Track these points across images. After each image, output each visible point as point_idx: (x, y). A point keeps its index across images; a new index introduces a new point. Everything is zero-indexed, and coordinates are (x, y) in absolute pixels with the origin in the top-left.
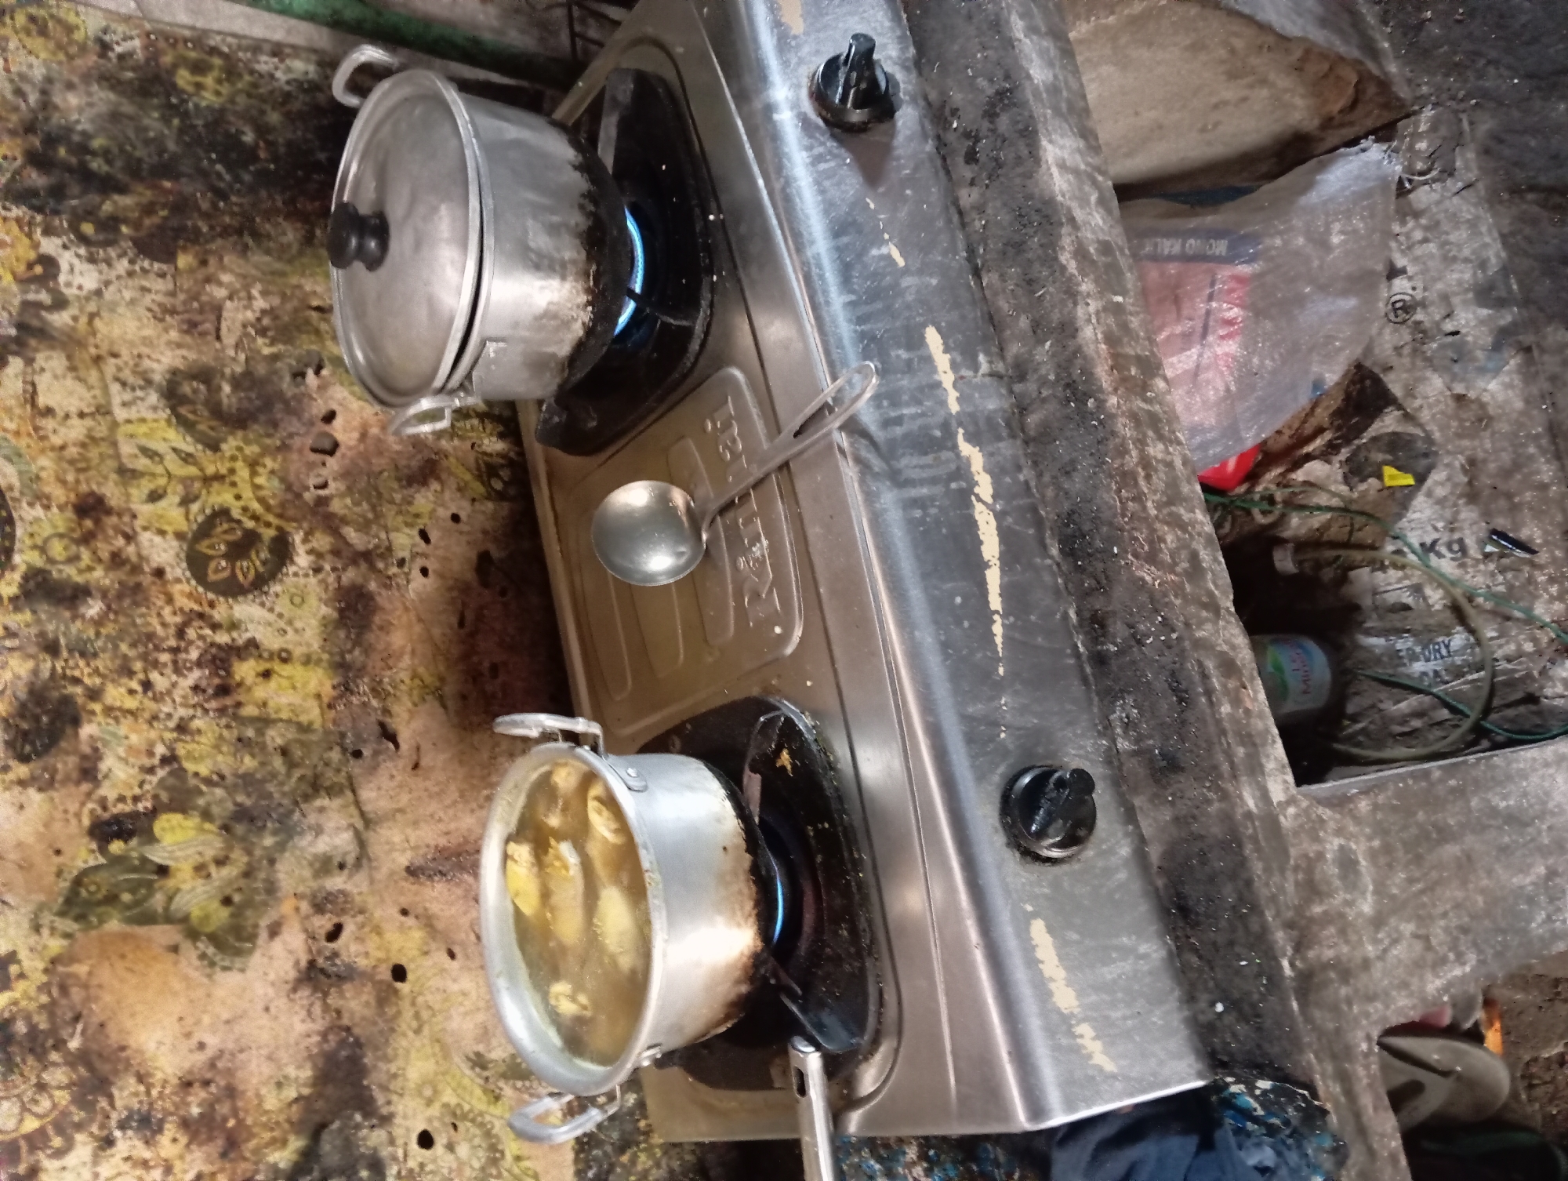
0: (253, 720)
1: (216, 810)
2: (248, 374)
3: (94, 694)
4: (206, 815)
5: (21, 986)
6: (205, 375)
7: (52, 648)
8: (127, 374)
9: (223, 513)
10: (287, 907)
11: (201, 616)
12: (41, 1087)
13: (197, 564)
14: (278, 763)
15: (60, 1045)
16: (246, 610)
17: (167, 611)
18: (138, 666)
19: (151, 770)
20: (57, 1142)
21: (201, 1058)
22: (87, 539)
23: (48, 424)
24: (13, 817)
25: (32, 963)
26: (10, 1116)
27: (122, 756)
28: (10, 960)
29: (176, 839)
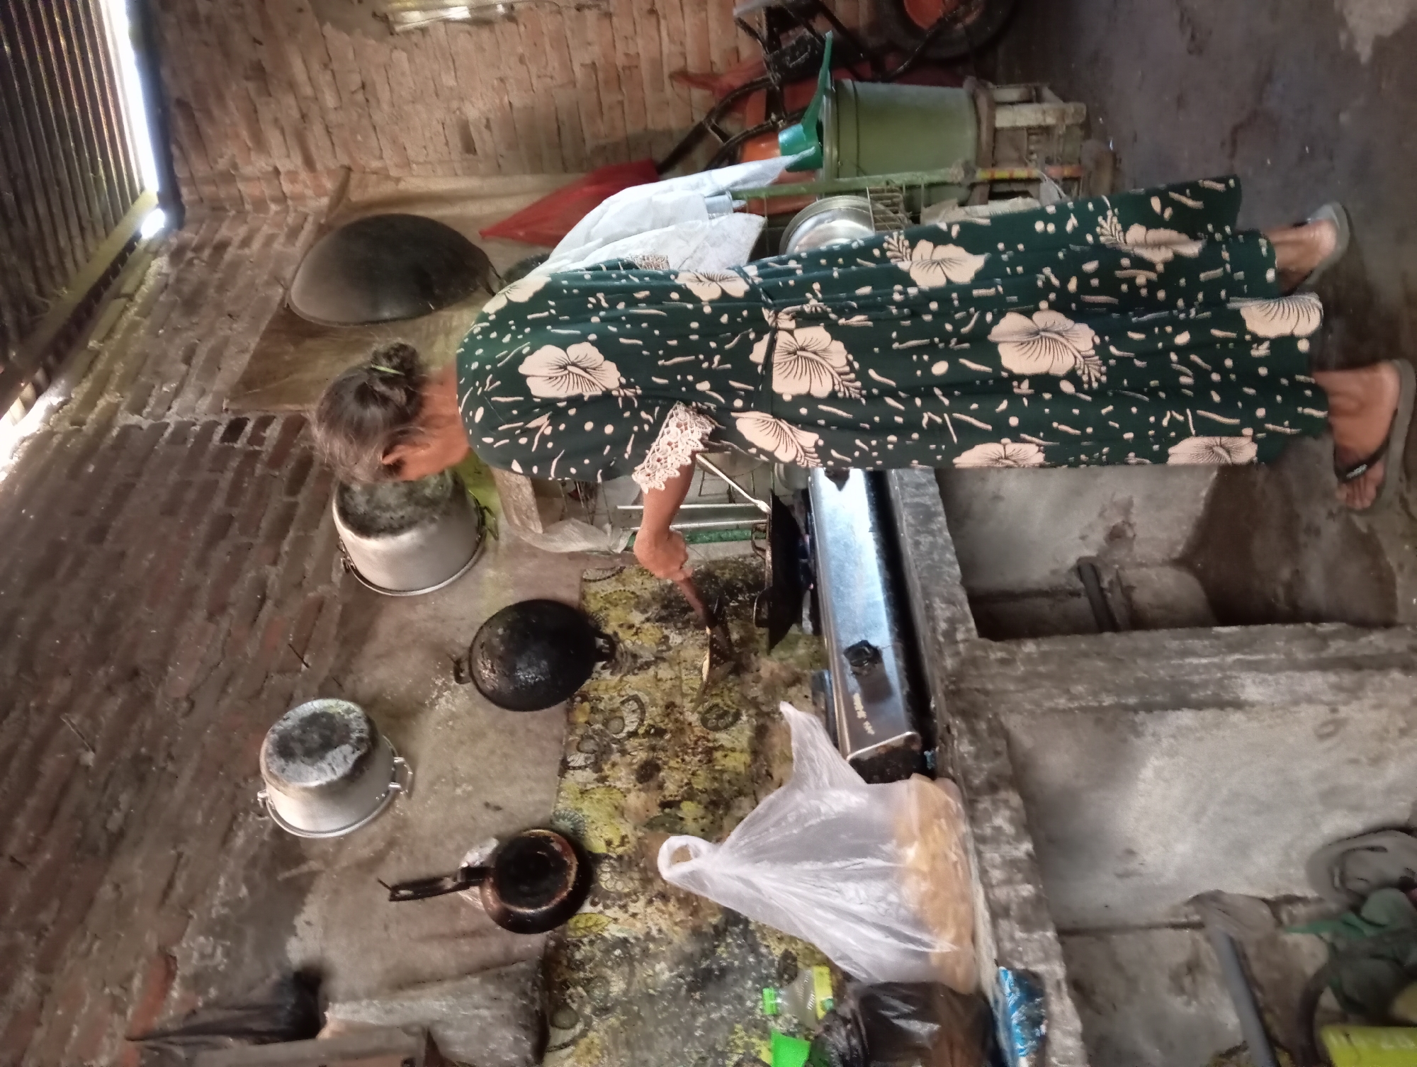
0: (719, 771)
1: (703, 801)
3: (665, 763)
4: (700, 803)
5: (628, 845)
7: (652, 748)
8: (689, 666)
9: (717, 705)
11: (704, 737)
13: (704, 721)
14: (727, 785)
15: (637, 865)
16: (718, 735)
17: (692, 736)
18: (680, 754)
19: (682, 787)
20: (634, 897)
22: (668, 715)
23: (660, 683)
24: (636, 800)
25: (632, 839)
26: (620, 886)
27: (672, 783)
28: (625, 836)
29: (689, 810)
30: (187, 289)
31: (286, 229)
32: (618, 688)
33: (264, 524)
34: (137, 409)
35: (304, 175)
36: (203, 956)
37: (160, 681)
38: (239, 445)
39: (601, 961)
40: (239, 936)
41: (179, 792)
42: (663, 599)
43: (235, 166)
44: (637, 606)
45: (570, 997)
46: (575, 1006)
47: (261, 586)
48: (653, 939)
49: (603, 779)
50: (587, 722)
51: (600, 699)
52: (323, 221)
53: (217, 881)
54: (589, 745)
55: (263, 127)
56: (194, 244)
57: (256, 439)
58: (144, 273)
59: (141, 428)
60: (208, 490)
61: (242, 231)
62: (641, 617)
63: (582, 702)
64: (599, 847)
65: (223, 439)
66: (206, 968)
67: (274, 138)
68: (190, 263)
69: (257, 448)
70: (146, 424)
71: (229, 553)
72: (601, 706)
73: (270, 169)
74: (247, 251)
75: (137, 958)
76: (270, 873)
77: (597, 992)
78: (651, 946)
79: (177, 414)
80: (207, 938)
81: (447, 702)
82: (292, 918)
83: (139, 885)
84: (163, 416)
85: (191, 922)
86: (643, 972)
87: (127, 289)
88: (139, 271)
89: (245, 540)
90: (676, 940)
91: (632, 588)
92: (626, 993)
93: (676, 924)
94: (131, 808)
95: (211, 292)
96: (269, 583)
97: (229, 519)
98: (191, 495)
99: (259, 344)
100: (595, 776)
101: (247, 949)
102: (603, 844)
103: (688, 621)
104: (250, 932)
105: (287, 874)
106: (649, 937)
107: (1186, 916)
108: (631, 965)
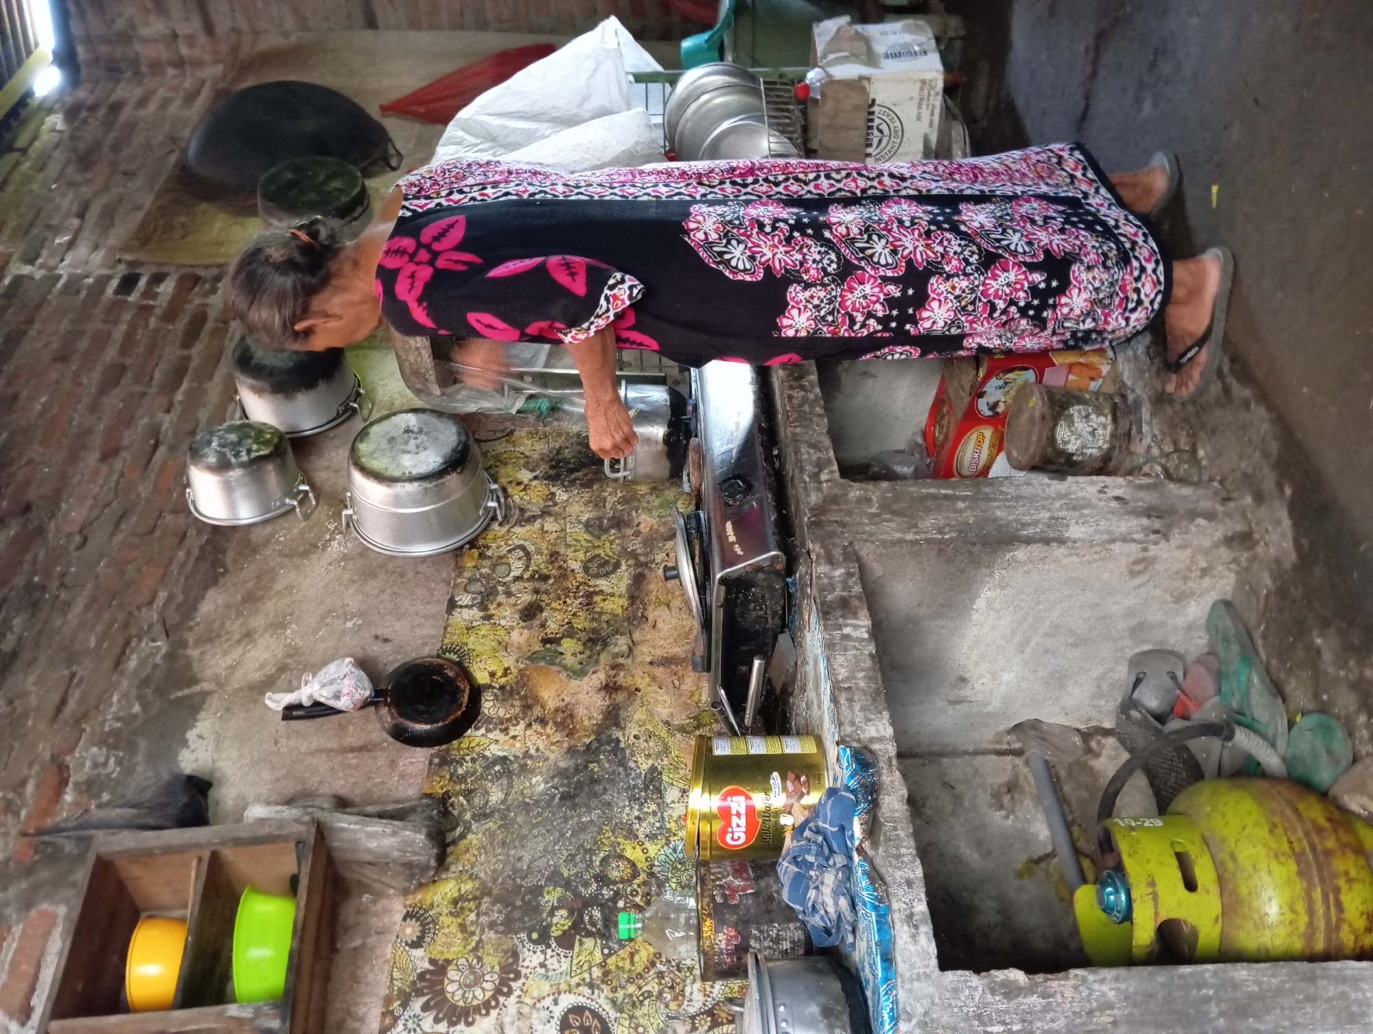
0: (598, 613)
1: (582, 639)
2: (613, 517)
3: (548, 605)
4: (579, 640)
5: (510, 676)
6: (600, 519)
7: (537, 591)
8: (573, 521)
9: (599, 555)
10: (601, 667)
11: (585, 583)
12: (513, 706)
13: (586, 569)
14: (604, 625)
15: (518, 693)
16: (598, 582)
17: (574, 582)
18: (563, 597)
19: (563, 626)
20: (515, 722)
21: (562, 704)
22: (552, 563)
23: (546, 535)
24: (519, 636)
25: (514, 671)
26: (502, 712)
27: (554, 621)
28: (508, 669)
29: (568, 645)
30: (82, 146)
31: (182, 94)
32: (506, 537)
33: (157, 375)
34: (30, 261)
35: (202, 40)
36: (95, 765)
37: (52, 516)
38: (133, 298)
39: (482, 775)
40: (132, 748)
41: (73, 617)
42: (551, 460)
43: (133, 27)
44: (526, 466)
45: (452, 805)
46: (456, 813)
47: (155, 432)
48: (531, 757)
49: (489, 617)
50: (475, 567)
51: (488, 547)
52: (221, 86)
53: (111, 697)
54: (477, 587)
56: (90, 102)
57: (149, 293)
58: (38, 129)
59: (32, 278)
60: (101, 341)
61: (138, 92)
62: (531, 475)
63: (470, 549)
64: (482, 678)
65: (117, 292)
66: (99, 775)
68: (85, 121)
69: (152, 303)
70: (39, 274)
71: (122, 400)
72: (489, 553)
73: (168, 32)
74: (142, 113)
75: (30, 765)
76: (162, 692)
77: (476, 800)
78: (529, 762)
79: (70, 265)
80: (100, 749)
81: (339, 544)
82: (185, 733)
83: (33, 700)
84: (56, 267)
85: (84, 735)
86: (519, 784)
87: (21, 142)
88: (32, 126)
89: (137, 388)
90: (552, 756)
91: (522, 449)
92: (503, 802)
93: (553, 744)
94: (24, 629)
95: (105, 150)
96: (164, 428)
97: (124, 368)
98: (83, 344)
99: (153, 203)
100: (482, 614)
101: (140, 758)
102: (487, 675)
103: (574, 480)
104: (143, 744)
105: (180, 694)
106: (527, 754)
107: (1009, 743)
108: (510, 778)
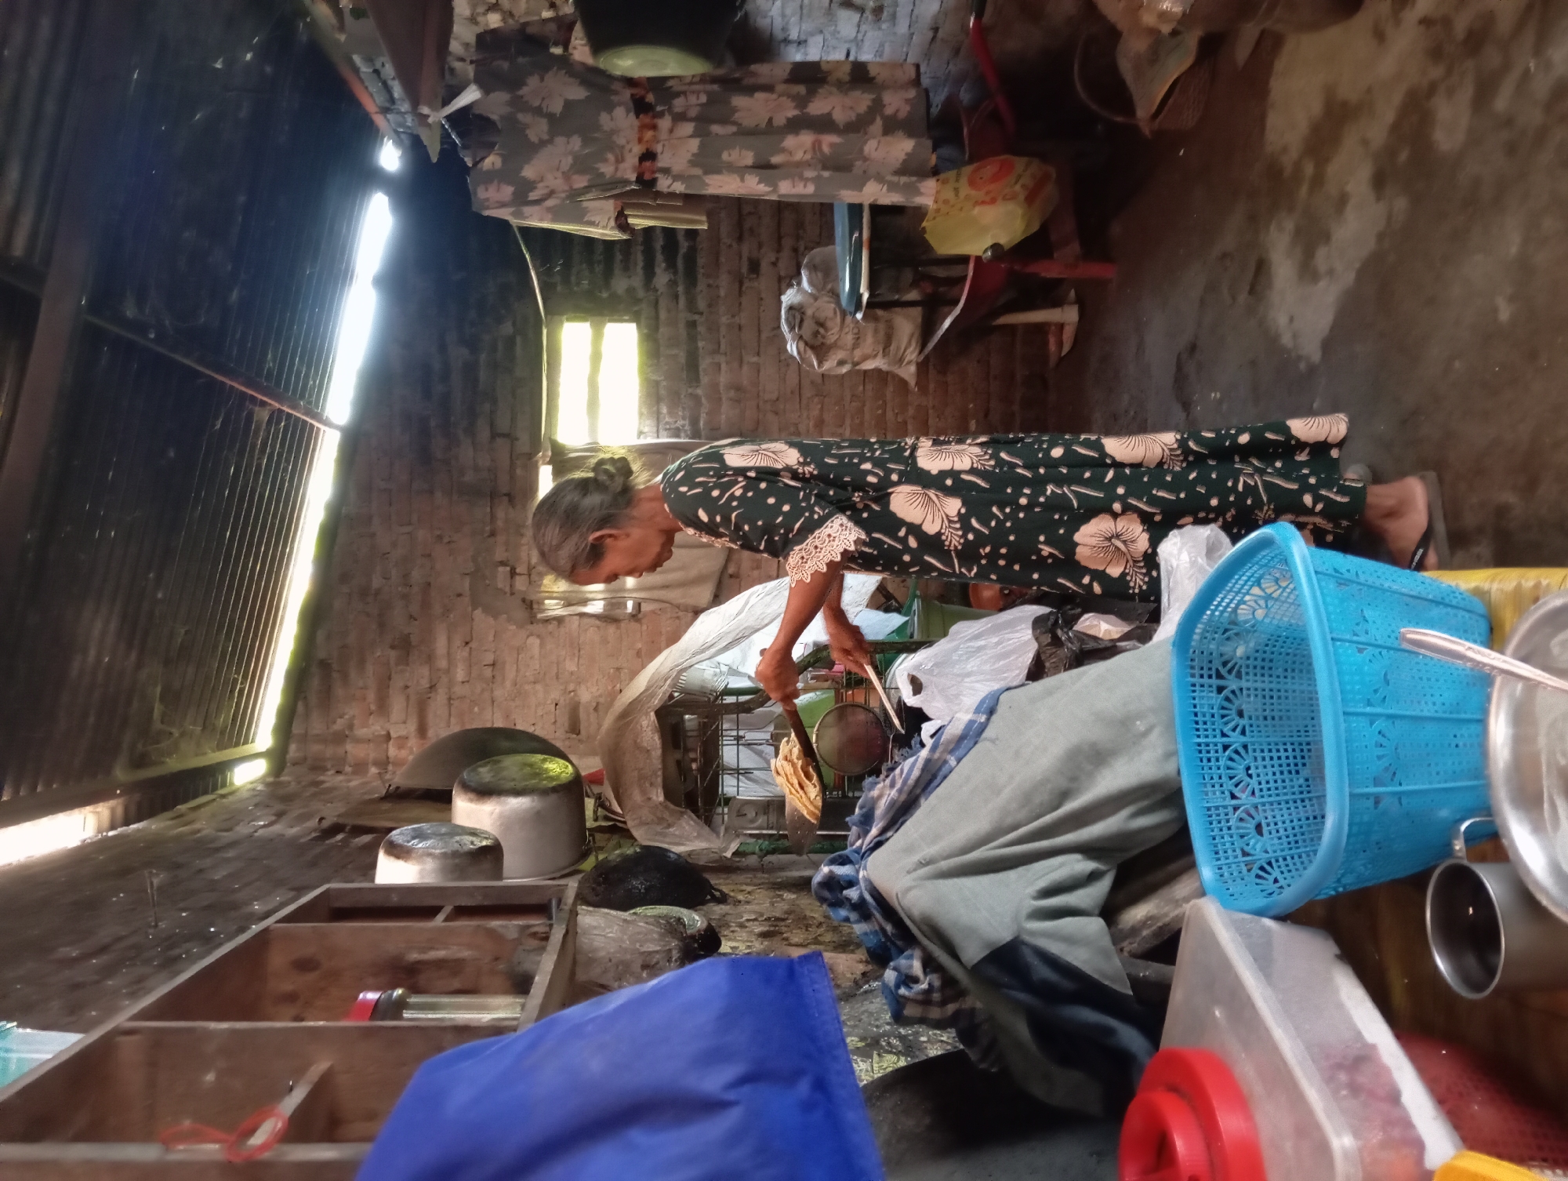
30: (282, 794)
35: (413, 740)
43: (351, 727)
55: (391, 692)
56: (291, 780)
65: (311, 840)
67: (397, 705)
73: (384, 733)
74: (343, 785)
95: (307, 795)
